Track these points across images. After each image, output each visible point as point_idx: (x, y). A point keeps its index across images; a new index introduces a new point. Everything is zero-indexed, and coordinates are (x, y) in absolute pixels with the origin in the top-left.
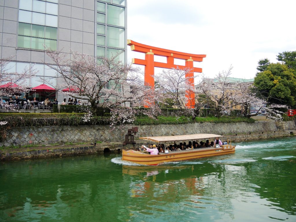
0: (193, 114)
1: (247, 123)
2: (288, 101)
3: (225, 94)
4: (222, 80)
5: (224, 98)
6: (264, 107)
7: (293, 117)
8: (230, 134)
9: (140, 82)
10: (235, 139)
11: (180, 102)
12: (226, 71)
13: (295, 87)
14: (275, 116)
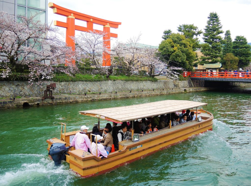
0: (107, 73)
1: (151, 82)
2: (184, 65)
3: (134, 57)
4: (133, 46)
5: (134, 60)
6: (165, 68)
7: (187, 78)
8: (138, 90)
10: (141, 95)
11: (96, 62)
12: (136, 37)
13: (190, 53)
14: (173, 77)
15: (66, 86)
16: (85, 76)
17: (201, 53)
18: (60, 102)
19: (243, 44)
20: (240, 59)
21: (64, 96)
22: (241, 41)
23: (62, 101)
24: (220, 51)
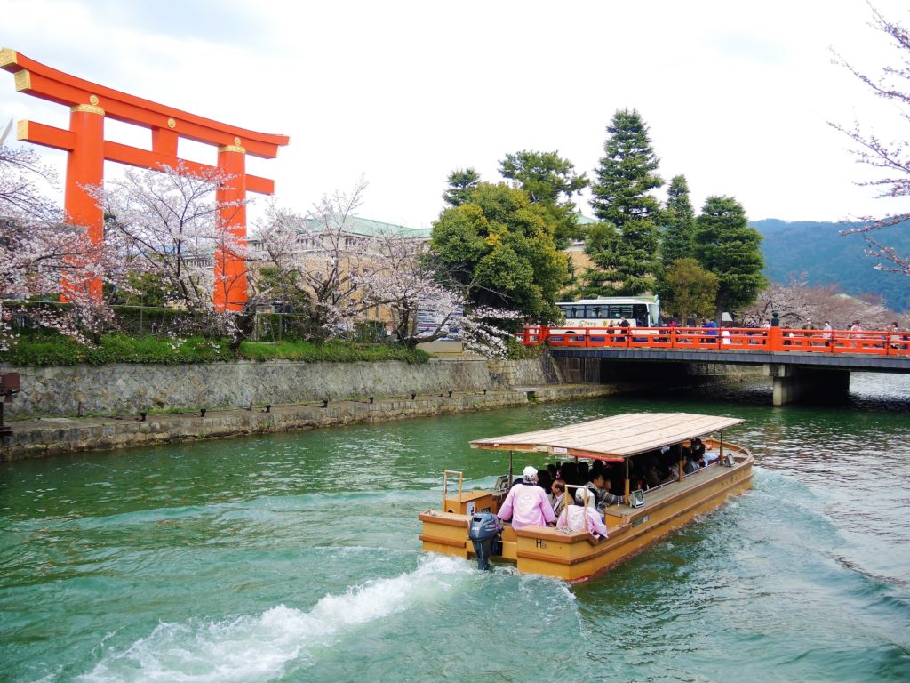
0: (231, 331)
1: (405, 364)
3: (340, 270)
4: (333, 225)
5: (338, 283)
6: (456, 314)
7: (537, 348)
8: (354, 397)
10: (365, 415)
11: (189, 288)
12: (344, 194)
13: (546, 258)
14: (487, 345)
15: (63, 382)
16: (140, 345)
17: (587, 258)
18: (38, 451)
19: (733, 226)
20: (724, 280)
21: (56, 424)
22: (726, 214)
23: (45, 446)
24: (654, 250)
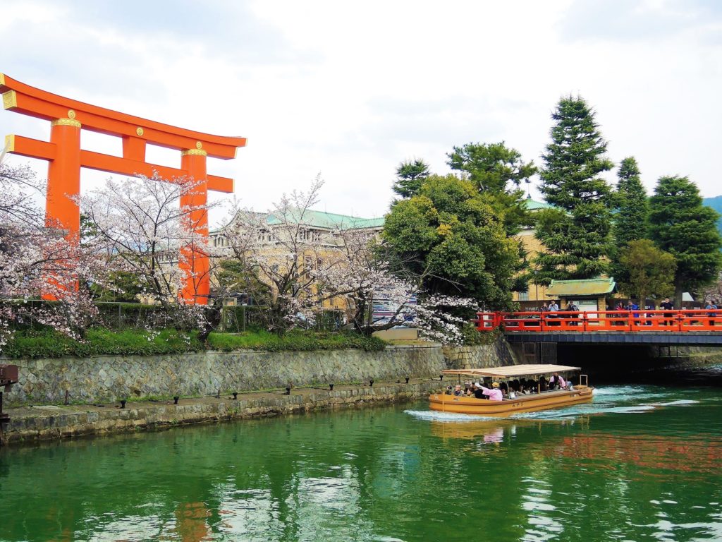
0: (201, 324)
1: (362, 351)
2: (479, 288)
3: (299, 263)
5: (297, 276)
6: (410, 302)
7: (492, 334)
8: (314, 384)
9: (29, 214)
10: (327, 402)
11: (161, 283)
12: (302, 193)
13: (497, 245)
14: (442, 332)
15: (52, 373)
16: (120, 337)
17: (538, 242)
18: (31, 436)
19: (688, 205)
20: (681, 260)
21: (47, 412)
22: (679, 194)
23: (37, 432)
24: (607, 233)
